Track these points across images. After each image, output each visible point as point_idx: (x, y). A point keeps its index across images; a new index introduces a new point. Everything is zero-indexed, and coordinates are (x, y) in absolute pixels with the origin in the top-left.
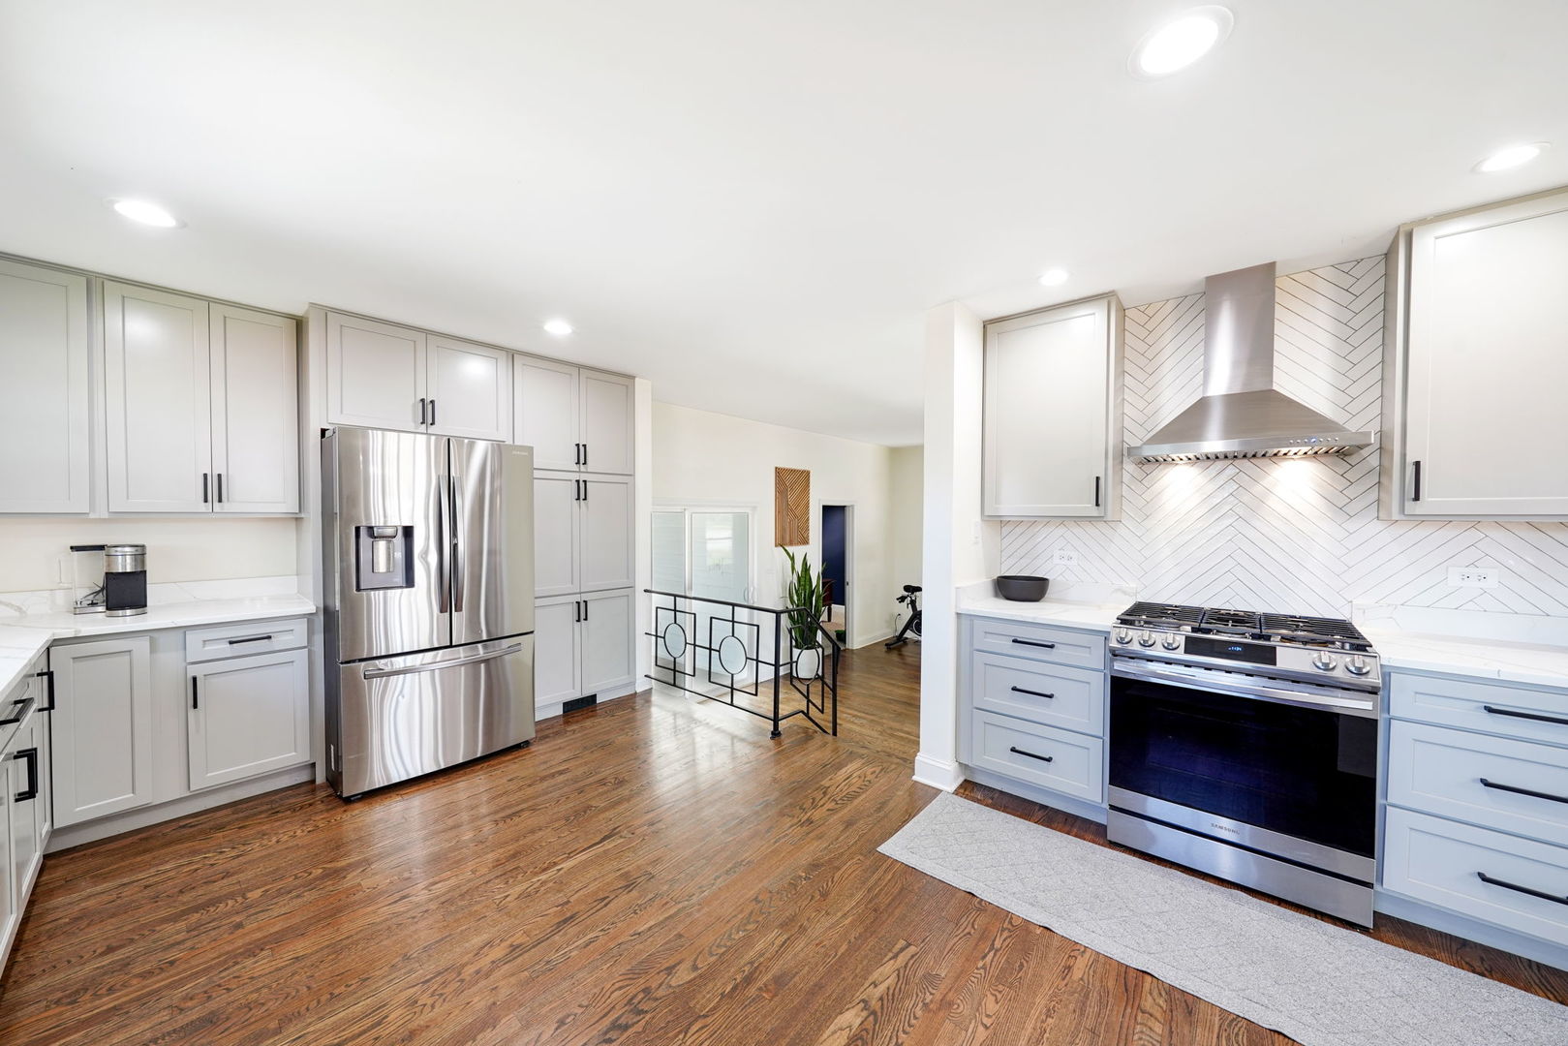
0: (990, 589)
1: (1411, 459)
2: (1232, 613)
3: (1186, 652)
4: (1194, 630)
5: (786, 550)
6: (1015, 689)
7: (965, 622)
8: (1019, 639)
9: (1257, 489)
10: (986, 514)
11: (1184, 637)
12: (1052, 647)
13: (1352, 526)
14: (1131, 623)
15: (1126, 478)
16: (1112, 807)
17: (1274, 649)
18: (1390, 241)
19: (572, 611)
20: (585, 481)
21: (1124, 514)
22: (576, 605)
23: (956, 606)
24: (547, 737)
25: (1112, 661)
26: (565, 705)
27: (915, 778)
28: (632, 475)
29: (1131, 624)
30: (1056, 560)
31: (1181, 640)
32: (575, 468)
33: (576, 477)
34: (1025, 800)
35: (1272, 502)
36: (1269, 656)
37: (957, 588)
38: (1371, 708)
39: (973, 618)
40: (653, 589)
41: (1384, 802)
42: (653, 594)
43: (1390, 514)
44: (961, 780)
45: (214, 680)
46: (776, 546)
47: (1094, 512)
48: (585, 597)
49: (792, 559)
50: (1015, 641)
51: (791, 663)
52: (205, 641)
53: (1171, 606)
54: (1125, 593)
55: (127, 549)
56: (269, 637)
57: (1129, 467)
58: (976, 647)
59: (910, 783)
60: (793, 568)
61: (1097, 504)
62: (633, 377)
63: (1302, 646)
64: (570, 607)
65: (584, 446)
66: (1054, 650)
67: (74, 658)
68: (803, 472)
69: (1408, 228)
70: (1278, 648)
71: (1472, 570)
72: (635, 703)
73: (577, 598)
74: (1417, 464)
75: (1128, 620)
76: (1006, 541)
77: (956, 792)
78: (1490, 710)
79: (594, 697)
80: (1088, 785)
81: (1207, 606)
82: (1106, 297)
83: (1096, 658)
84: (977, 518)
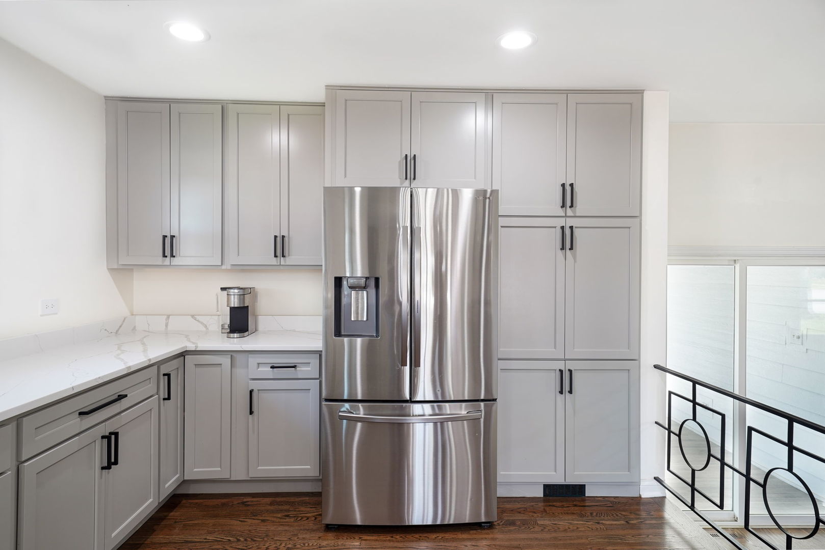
19: (554, 379)
20: (571, 228)
22: (558, 373)
24: (513, 523)
26: (547, 487)
28: (638, 217)
32: (561, 212)
33: (561, 222)
40: (668, 367)
42: (668, 374)
45: (263, 395)
48: (571, 365)
52: (259, 364)
55: (236, 291)
56: (294, 367)
62: (640, 92)
64: (553, 374)
65: (572, 185)
67: (195, 365)
72: (639, 510)
73: (560, 365)
79: (581, 488)
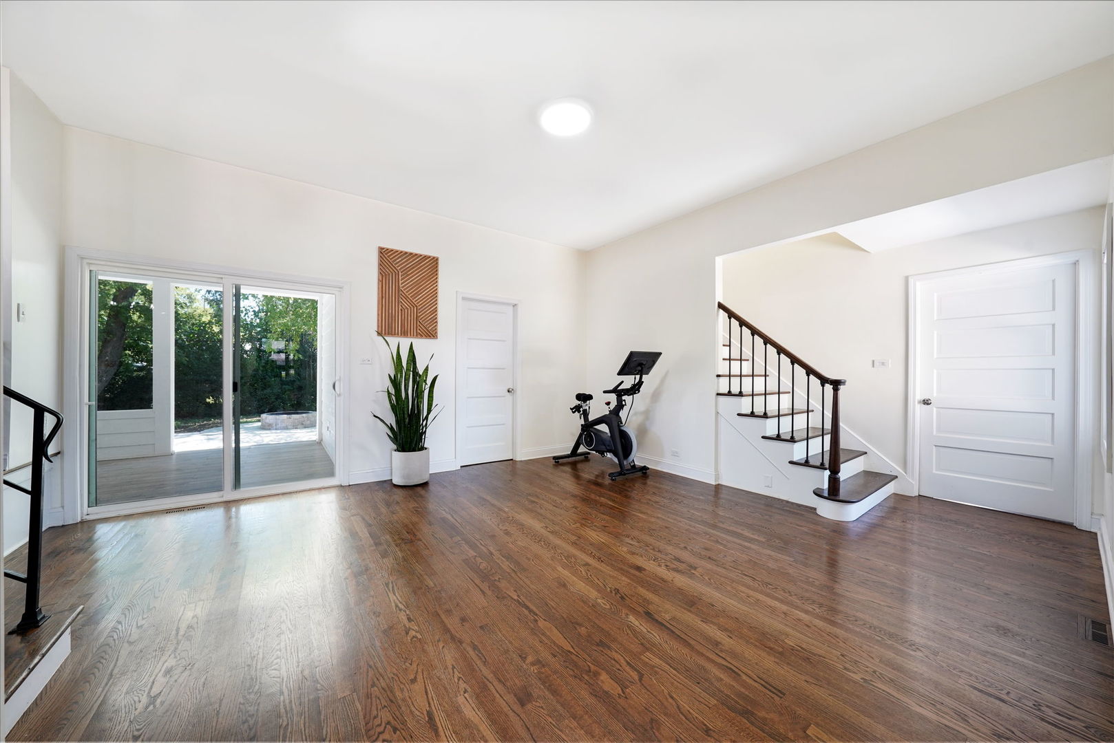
5: (384, 339)
68: (427, 258)
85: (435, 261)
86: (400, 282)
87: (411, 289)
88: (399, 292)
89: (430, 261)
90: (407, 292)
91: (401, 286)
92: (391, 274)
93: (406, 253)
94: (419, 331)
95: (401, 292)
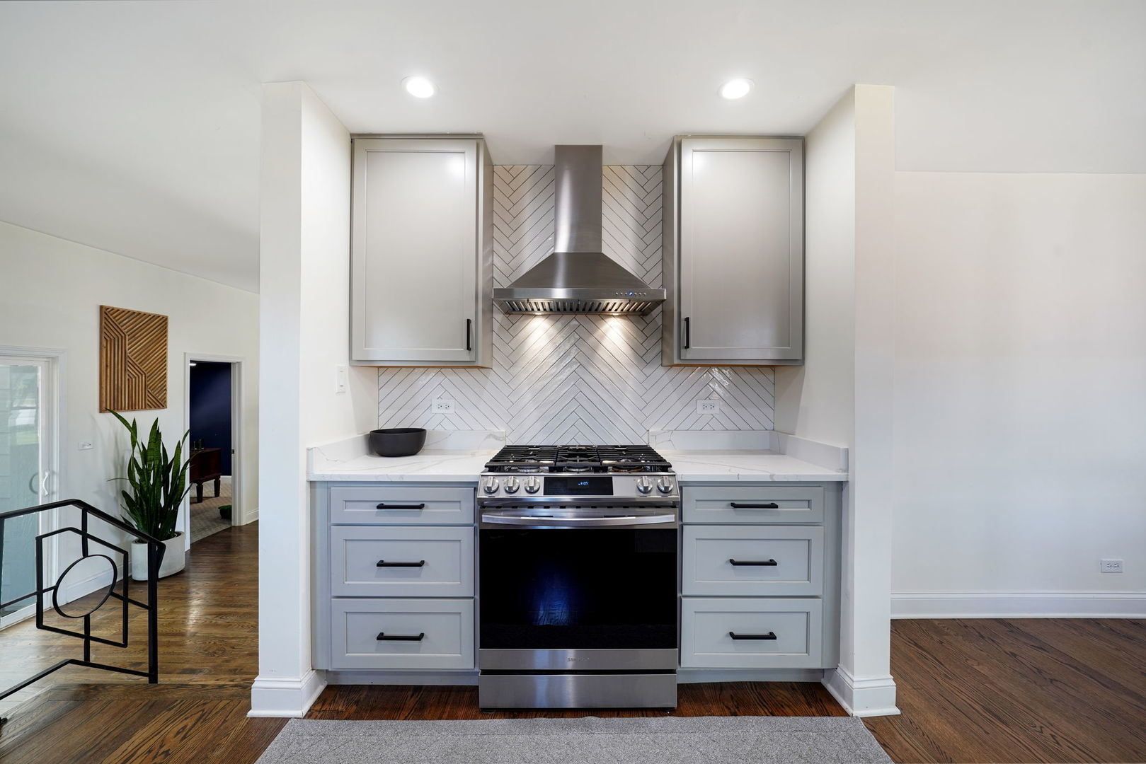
0: (362, 446)
1: (683, 317)
2: (577, 448)
3: (546, 493)
4: (552, 469)
5: (119, 417)
6: (381, 564)
7: (320, 491)
8: (385, 504)
9: (591, 341)
10: (354, 358)
11: (543, 478)
12: (421, 507)
13: (648, 371)
14: (500, 469)
15: (496, 326)
16: (485, 672)
17: (610, 479)
18: (668, 149)
21: (494, 362)
23: (308, 473)
25: (481, 513)
27: (251, 713)
29: (499, 471)
30: (435, 410)
31: (540, 482)
34: (398, 686)
35: (602, 352)
36: (606, 486)
37: (308, 450)
38: (673, 521)
39: (329, 485)
41: (680, 595)
43: (672, 360)
44: (321, 688)
46: (101, 411)
47: (465, 356)
49: (133, 429)
50: (381, 507)
51: (40, 592)
53: (532, 447)
54: (496, 438)
57: (499, 317)
58: (334, 521)
59: (243, 723)
60: (134, 443)
61: (469, 348)
63: (627, 474)
66: (424, 510)
68: (155, 317)
69: (679, 139)
70: (613, 478)
71: (708, 402)
74: (687, 320)
75: (496, 467)
76: (384, 391)
77: (309, 715)
78: (734, 506)
80: (460, 654)
81: (560, 444)
82: (475, 139)
83: (465, 513)
84: (344, 362)
85: (164, 320)
86: (127, 347)
87: (139, 355)
88: (125, 359)
89: (158, 321)
90: (134, 359)
91: (128, 352)
92: (116, 339)
93: (134, 313)
94: (147, 402)
95: (128, 359)
